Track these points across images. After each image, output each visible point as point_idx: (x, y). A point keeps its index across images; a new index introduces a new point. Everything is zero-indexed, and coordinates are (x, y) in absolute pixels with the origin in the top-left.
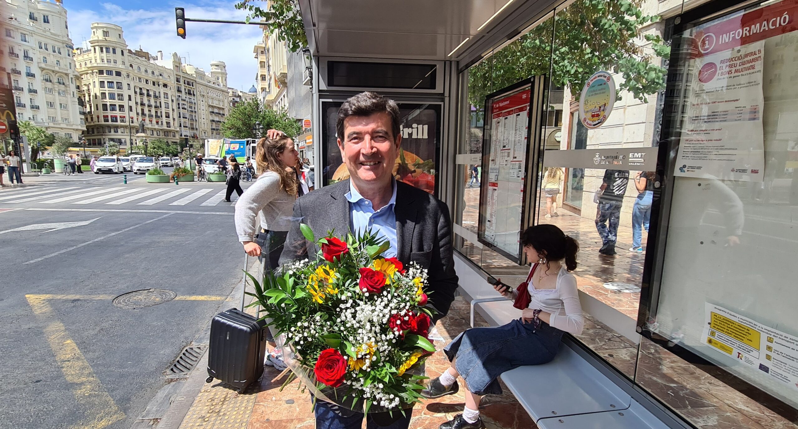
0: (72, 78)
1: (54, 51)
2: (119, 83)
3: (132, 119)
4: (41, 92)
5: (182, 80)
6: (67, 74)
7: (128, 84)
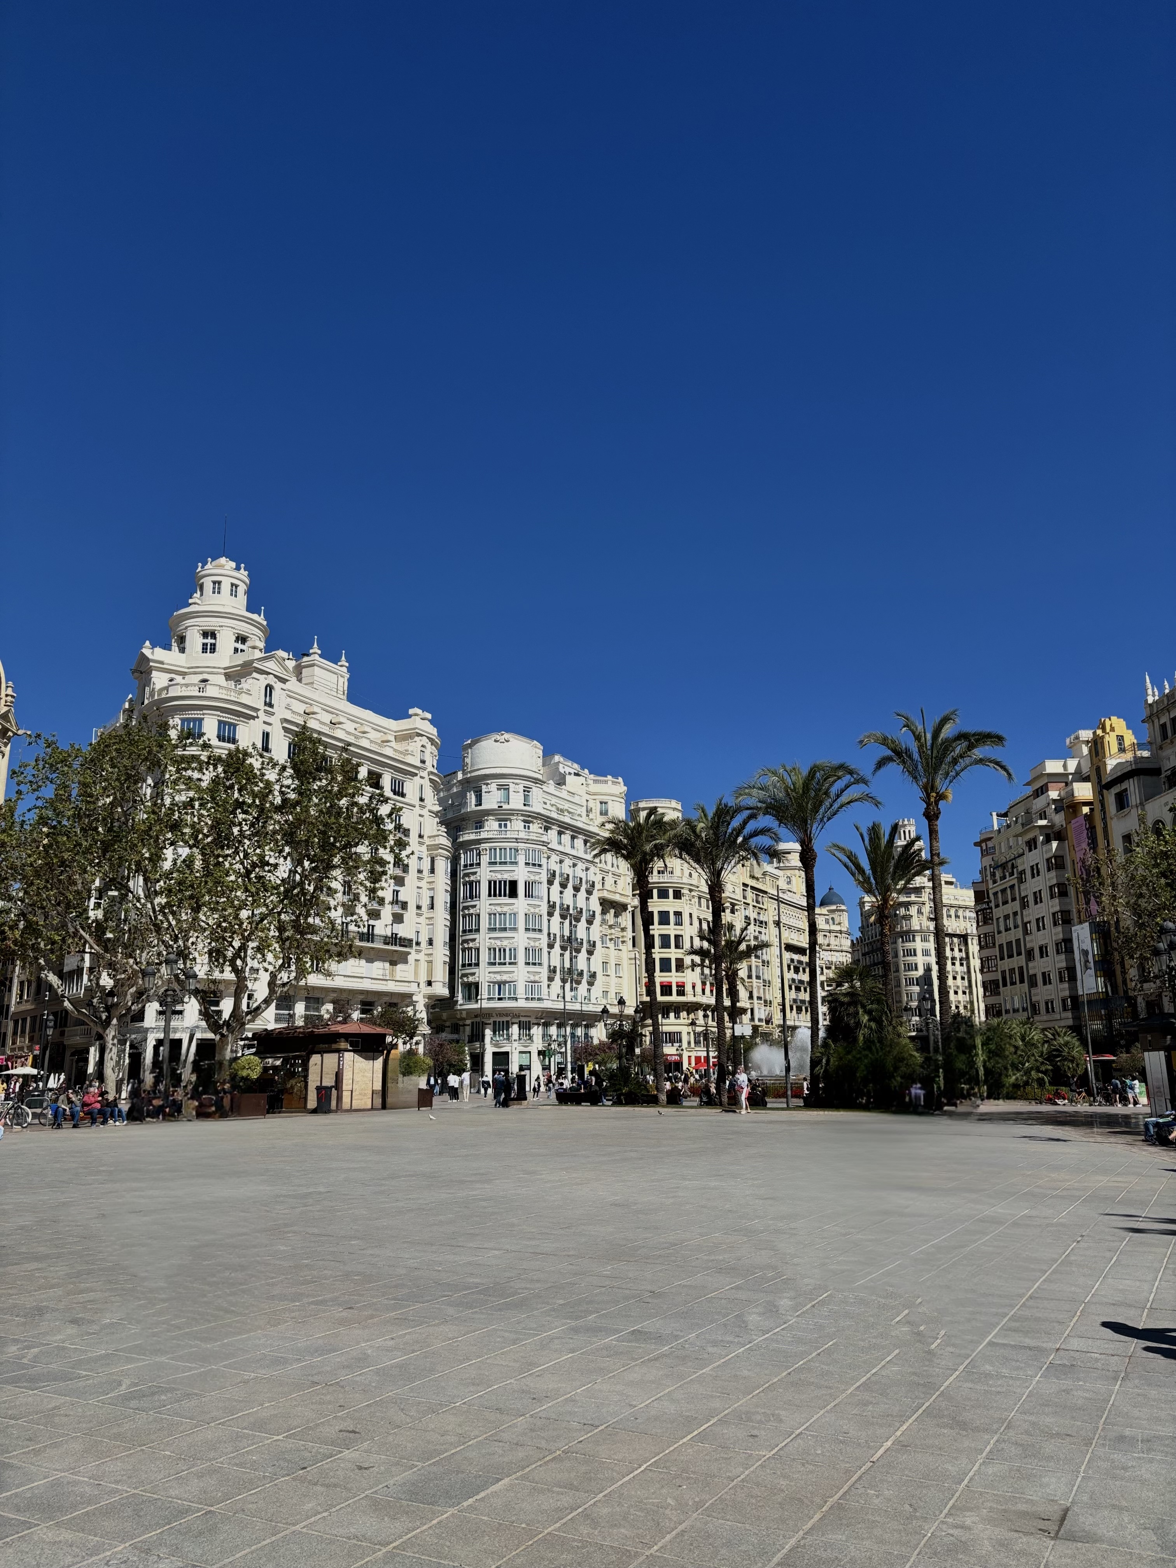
0: (630, 912)
2: (678, 914)
3: (694, 987)
4: (599, 944)
5: (750, 895)
6: (624, 907)
7: (691, 914)
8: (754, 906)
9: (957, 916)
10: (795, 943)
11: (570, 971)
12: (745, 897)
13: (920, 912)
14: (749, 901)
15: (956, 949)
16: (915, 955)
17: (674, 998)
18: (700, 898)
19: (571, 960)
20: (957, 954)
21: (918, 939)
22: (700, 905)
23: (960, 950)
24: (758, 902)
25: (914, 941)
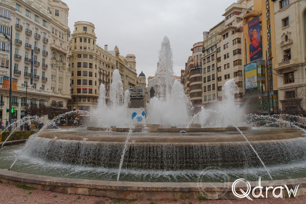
0: (67, 58)
1: (60, 37)
2: (91, 64)
3: (96, 91)
4: (49, 67)
5: (119, 65)
6: (65, 54)
7: (96, 65)
8: (120, 69)
10: (132, 83)
11: (31, 75)
12: (117, 65)
14: (118, 67)
17: (88, 94)
18: (100, 61)
19: (32, 70)
22: (100, 63)
24: (121, 68)
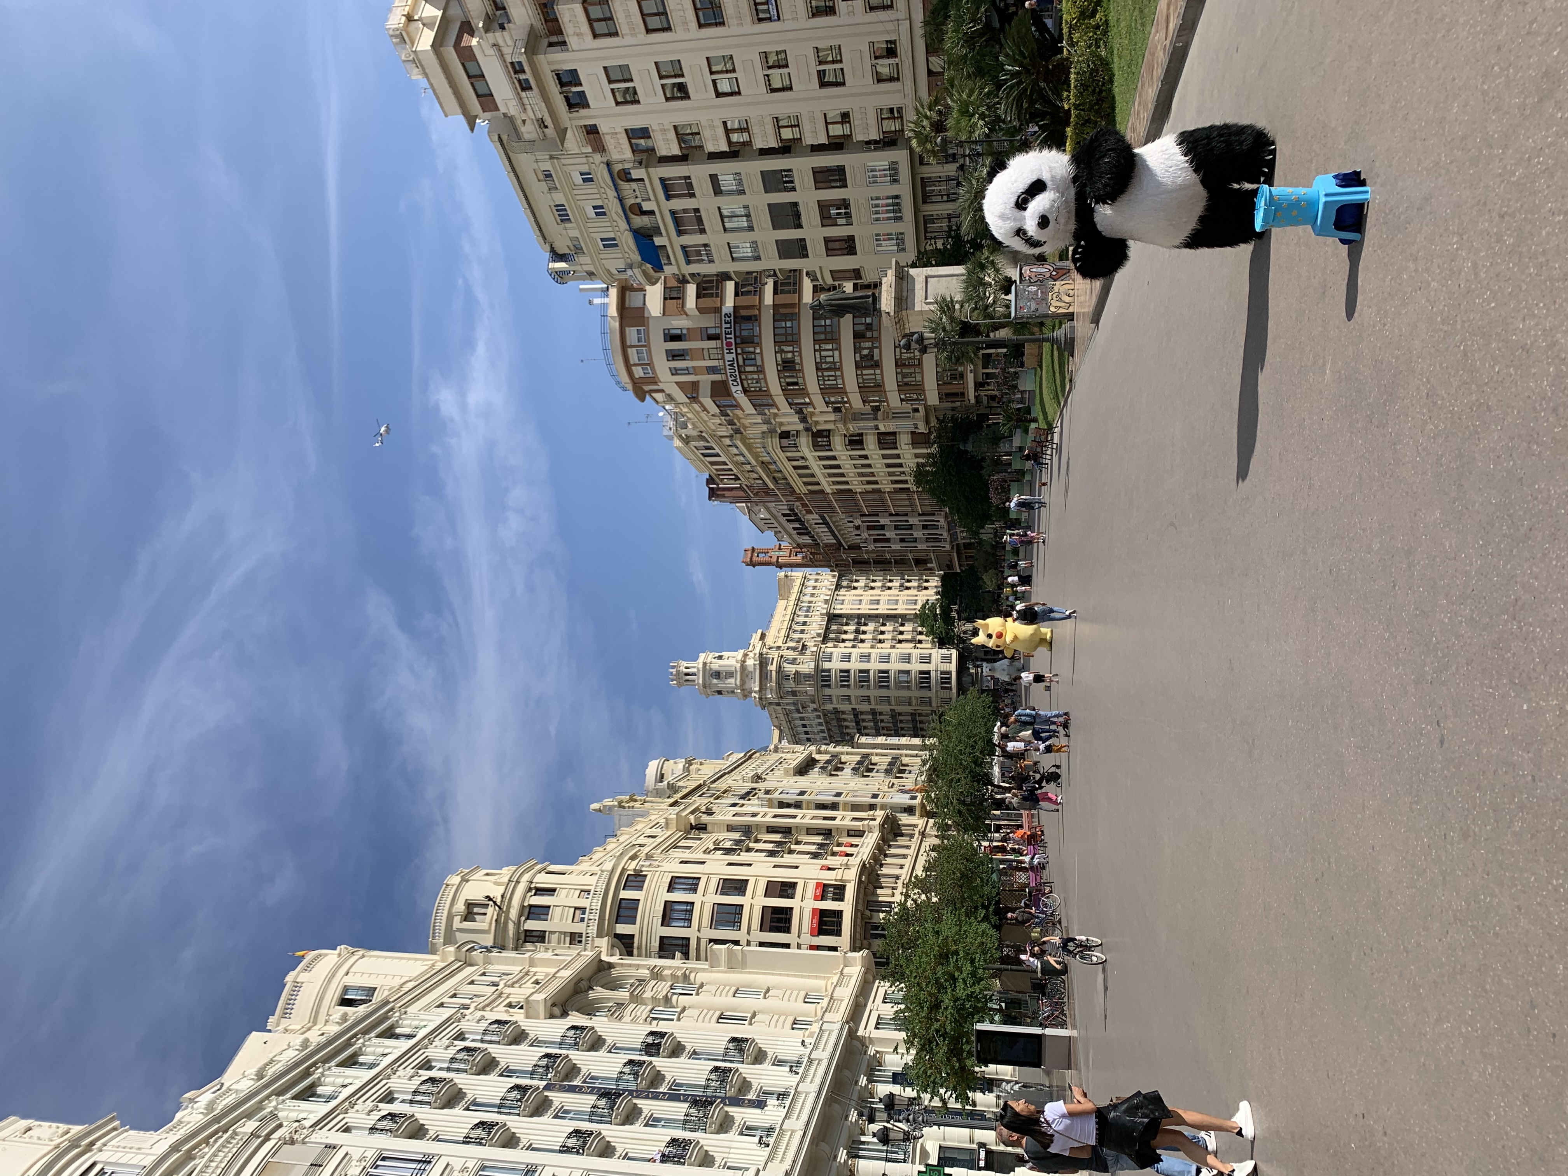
1: (493, 984)
2: (676, 884)
4: (664, 1029)
6: (600, 966)
9: (804, 623)
11: (702, 1104)
13: (794, 661)
15: (846, 628)
16: (848, 671)
17: (847, 907)
20: (852, 628)
21: (827, 666)
23: (847, 624)
25: (829, 670)
